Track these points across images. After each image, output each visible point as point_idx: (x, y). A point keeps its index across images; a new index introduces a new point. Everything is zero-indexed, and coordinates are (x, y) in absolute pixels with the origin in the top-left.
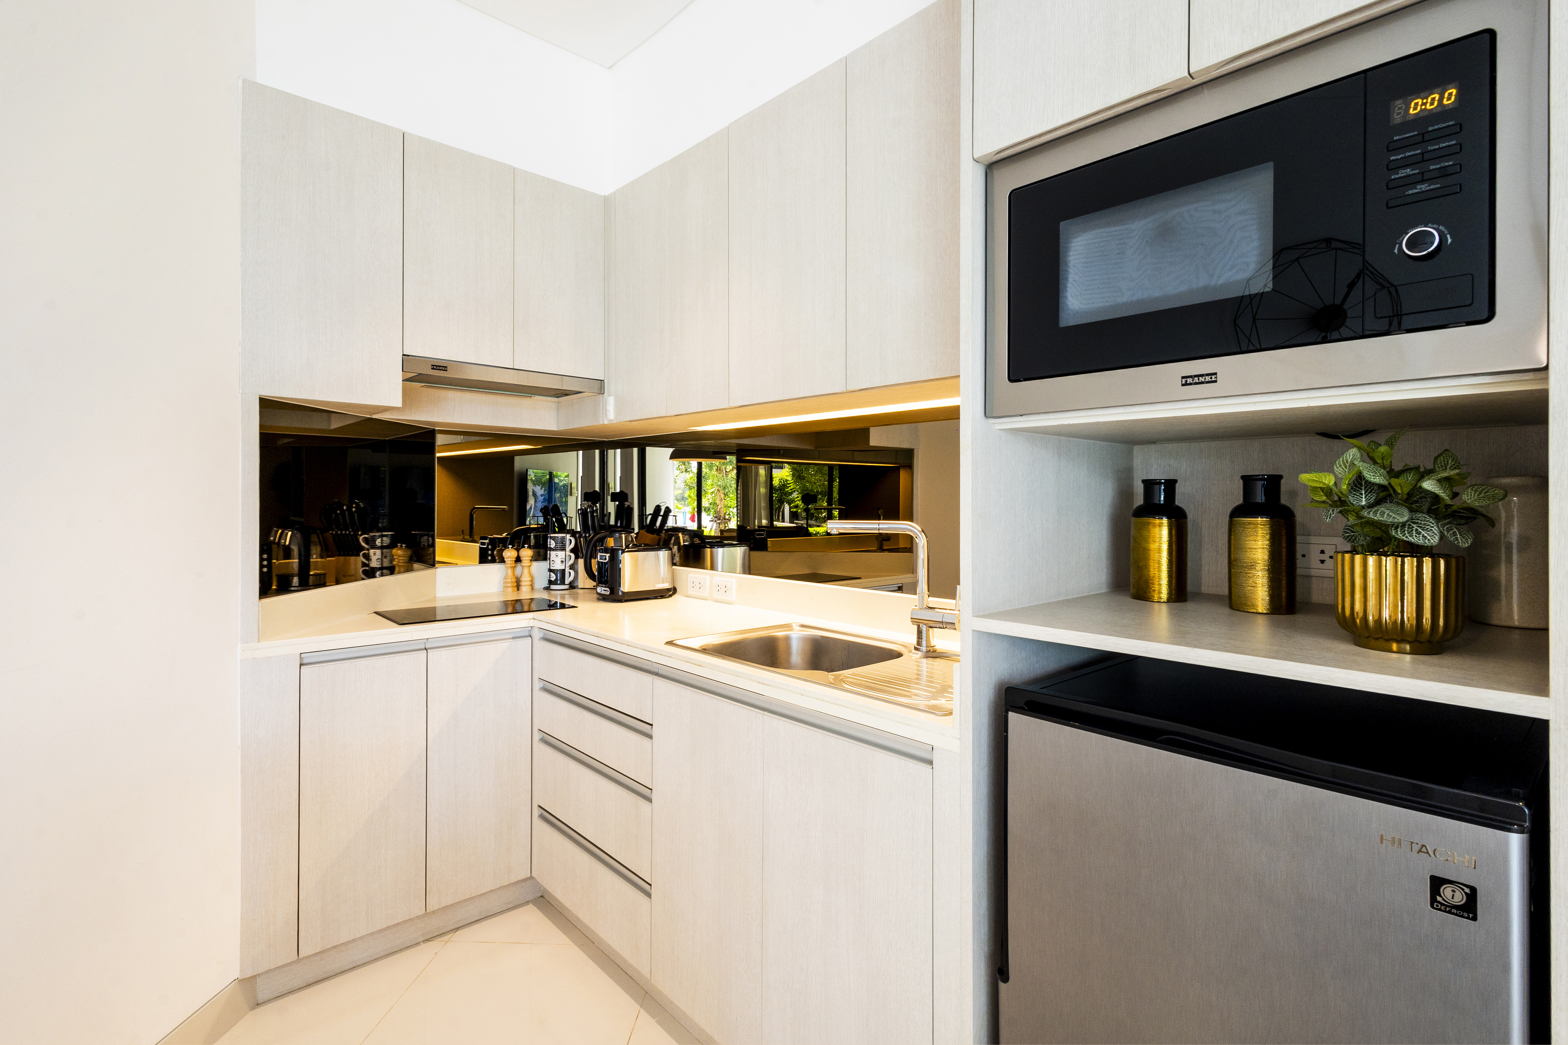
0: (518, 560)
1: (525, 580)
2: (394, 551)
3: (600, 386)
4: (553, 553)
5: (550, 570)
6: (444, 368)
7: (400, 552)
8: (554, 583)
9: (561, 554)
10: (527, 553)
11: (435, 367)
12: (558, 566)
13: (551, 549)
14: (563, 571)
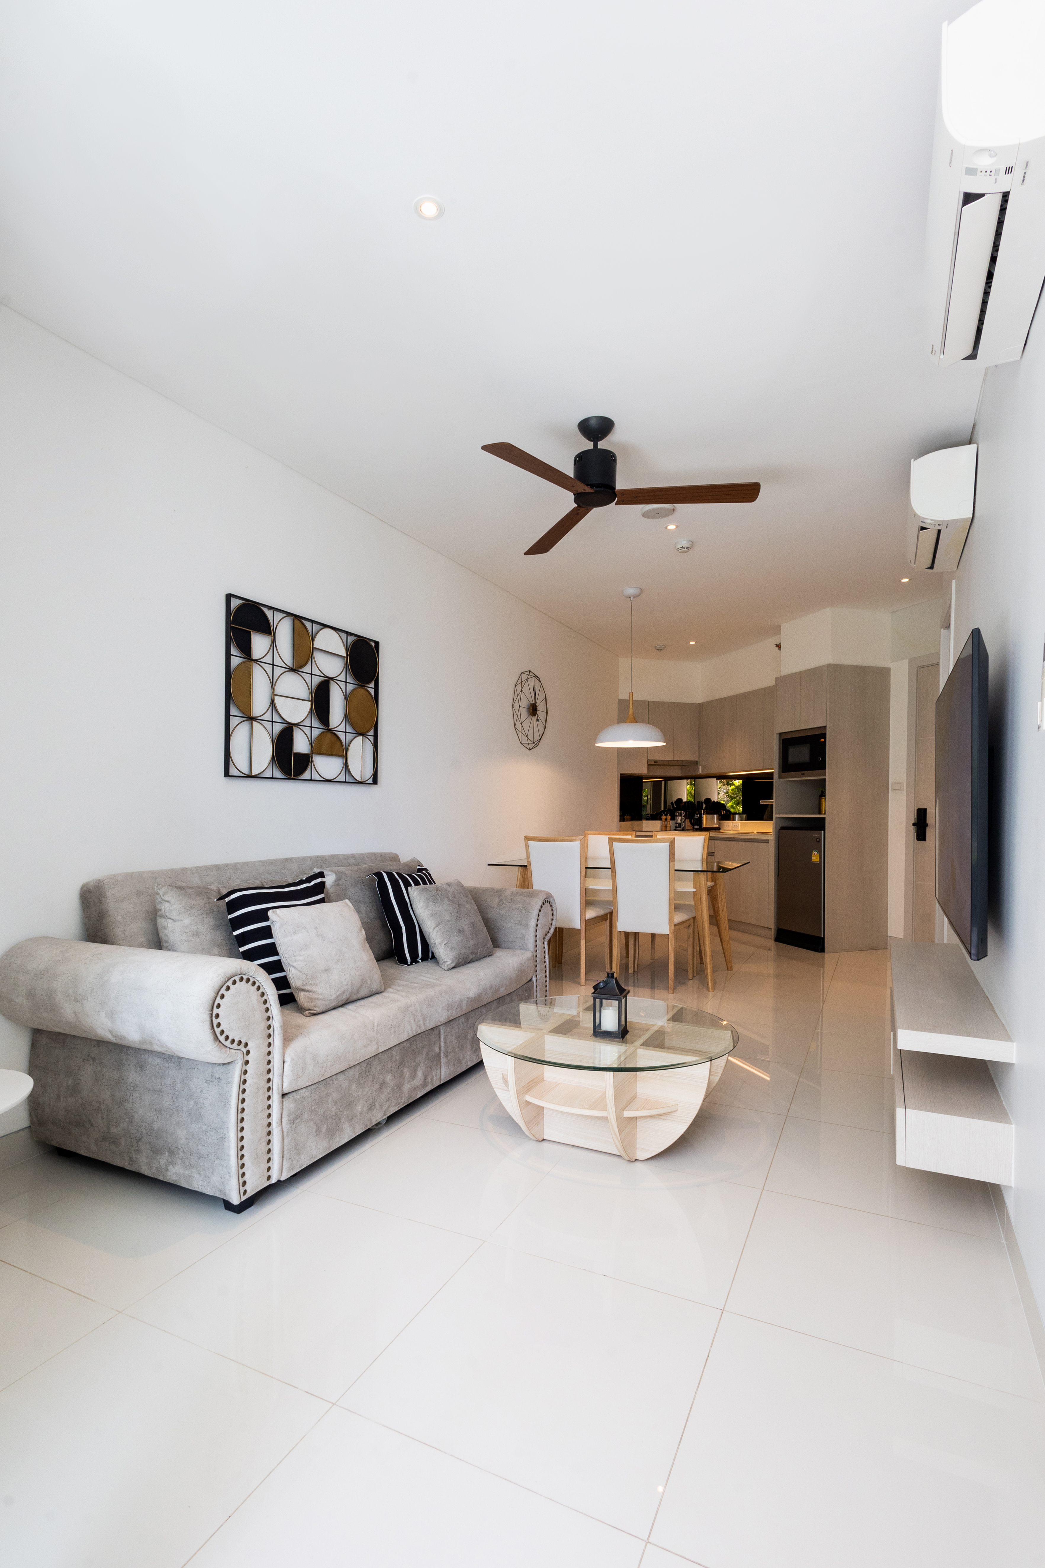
0: (666, 819)
1: (668, 826)
2: (625, 817)
3: (697, 764)
4: (677, 817)
5: (676, 823)
6: (657, 762)
7: (628, 817)
8: (678, 827)
9: (680, 818)
10: (669, 817)
11: (655, 762)
12: (679, 822)
13: (677, 816)
14: (681, 823)
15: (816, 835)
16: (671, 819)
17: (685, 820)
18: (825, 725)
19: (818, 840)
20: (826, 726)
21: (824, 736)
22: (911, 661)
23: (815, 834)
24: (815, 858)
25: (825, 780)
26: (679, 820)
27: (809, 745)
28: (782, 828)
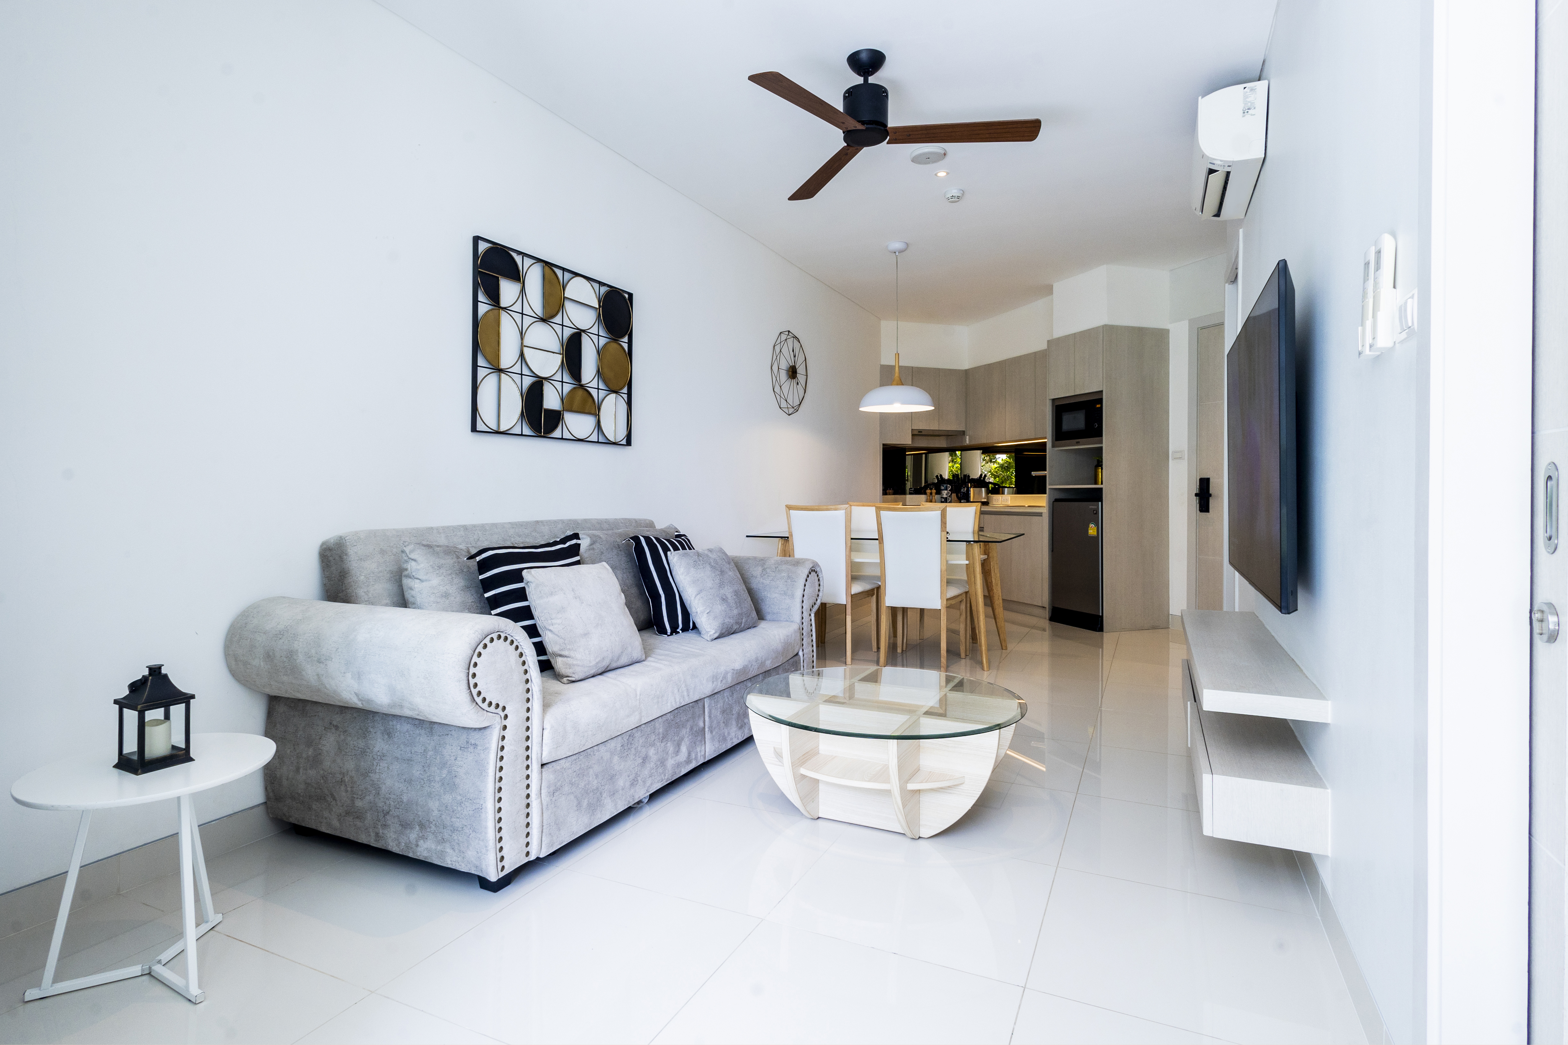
0: (931, 494)
1: (934, 499)
3: (963, 433)
4: (943, 491)
5: (942, 498)
6: (921, 432)
7: (890, 491)
8: (945, 500)
9: (946, 492)
10: (934, 491)
11: (919, 432)
12: (945, 496)
14: (946, 498)
15: (1093, 507)
16: (936, 494)
17: (951, 494)
18: (1100, 389)
19: (1095, 512)
20: (1102, 391)
21: (1100, 401)
22: (1191, 322)
23: (1091, 506)
24: (1092, 531)
25: (1101, 448)
26: (945, 494)
27: (1084, 411)
28: (1056, 500)
